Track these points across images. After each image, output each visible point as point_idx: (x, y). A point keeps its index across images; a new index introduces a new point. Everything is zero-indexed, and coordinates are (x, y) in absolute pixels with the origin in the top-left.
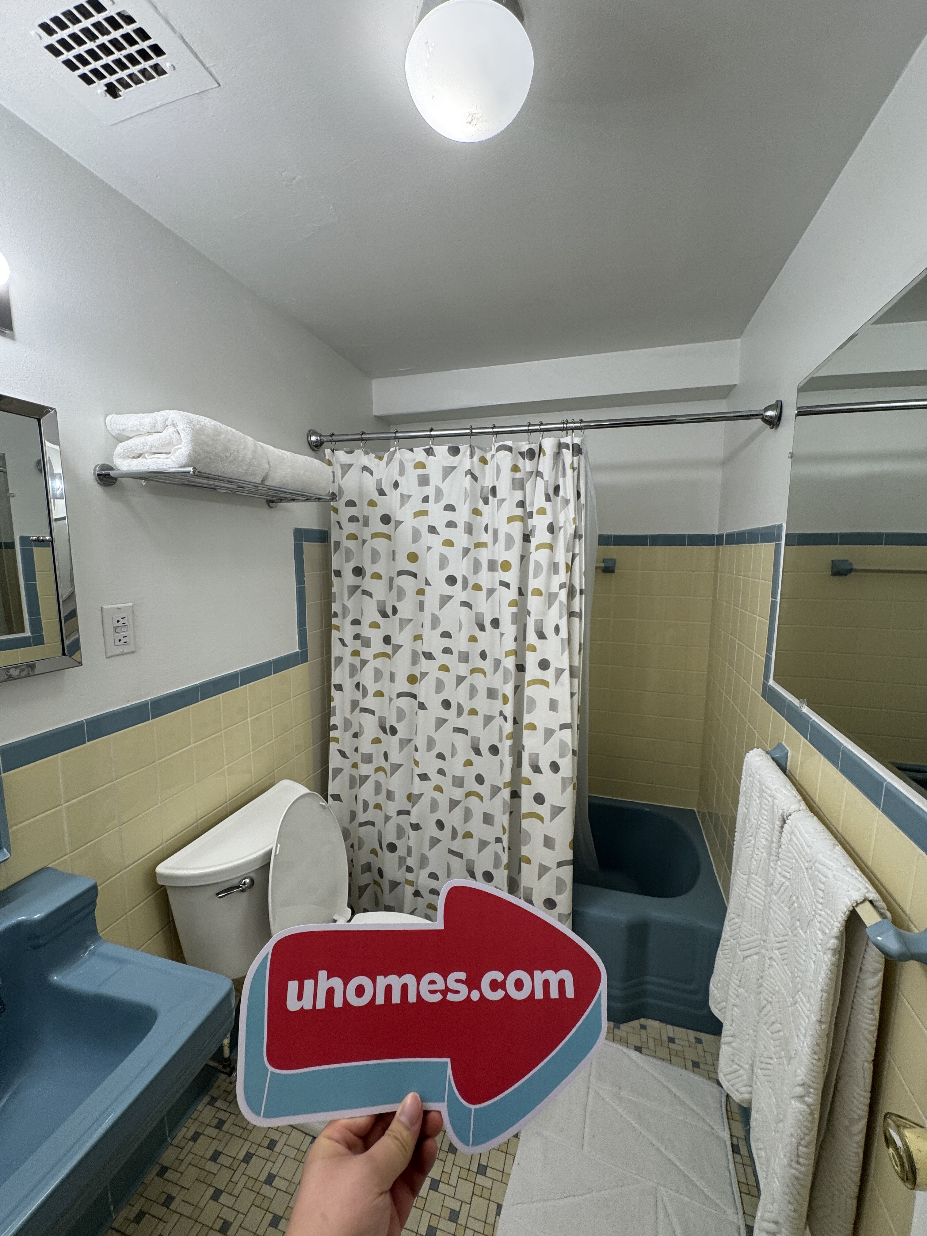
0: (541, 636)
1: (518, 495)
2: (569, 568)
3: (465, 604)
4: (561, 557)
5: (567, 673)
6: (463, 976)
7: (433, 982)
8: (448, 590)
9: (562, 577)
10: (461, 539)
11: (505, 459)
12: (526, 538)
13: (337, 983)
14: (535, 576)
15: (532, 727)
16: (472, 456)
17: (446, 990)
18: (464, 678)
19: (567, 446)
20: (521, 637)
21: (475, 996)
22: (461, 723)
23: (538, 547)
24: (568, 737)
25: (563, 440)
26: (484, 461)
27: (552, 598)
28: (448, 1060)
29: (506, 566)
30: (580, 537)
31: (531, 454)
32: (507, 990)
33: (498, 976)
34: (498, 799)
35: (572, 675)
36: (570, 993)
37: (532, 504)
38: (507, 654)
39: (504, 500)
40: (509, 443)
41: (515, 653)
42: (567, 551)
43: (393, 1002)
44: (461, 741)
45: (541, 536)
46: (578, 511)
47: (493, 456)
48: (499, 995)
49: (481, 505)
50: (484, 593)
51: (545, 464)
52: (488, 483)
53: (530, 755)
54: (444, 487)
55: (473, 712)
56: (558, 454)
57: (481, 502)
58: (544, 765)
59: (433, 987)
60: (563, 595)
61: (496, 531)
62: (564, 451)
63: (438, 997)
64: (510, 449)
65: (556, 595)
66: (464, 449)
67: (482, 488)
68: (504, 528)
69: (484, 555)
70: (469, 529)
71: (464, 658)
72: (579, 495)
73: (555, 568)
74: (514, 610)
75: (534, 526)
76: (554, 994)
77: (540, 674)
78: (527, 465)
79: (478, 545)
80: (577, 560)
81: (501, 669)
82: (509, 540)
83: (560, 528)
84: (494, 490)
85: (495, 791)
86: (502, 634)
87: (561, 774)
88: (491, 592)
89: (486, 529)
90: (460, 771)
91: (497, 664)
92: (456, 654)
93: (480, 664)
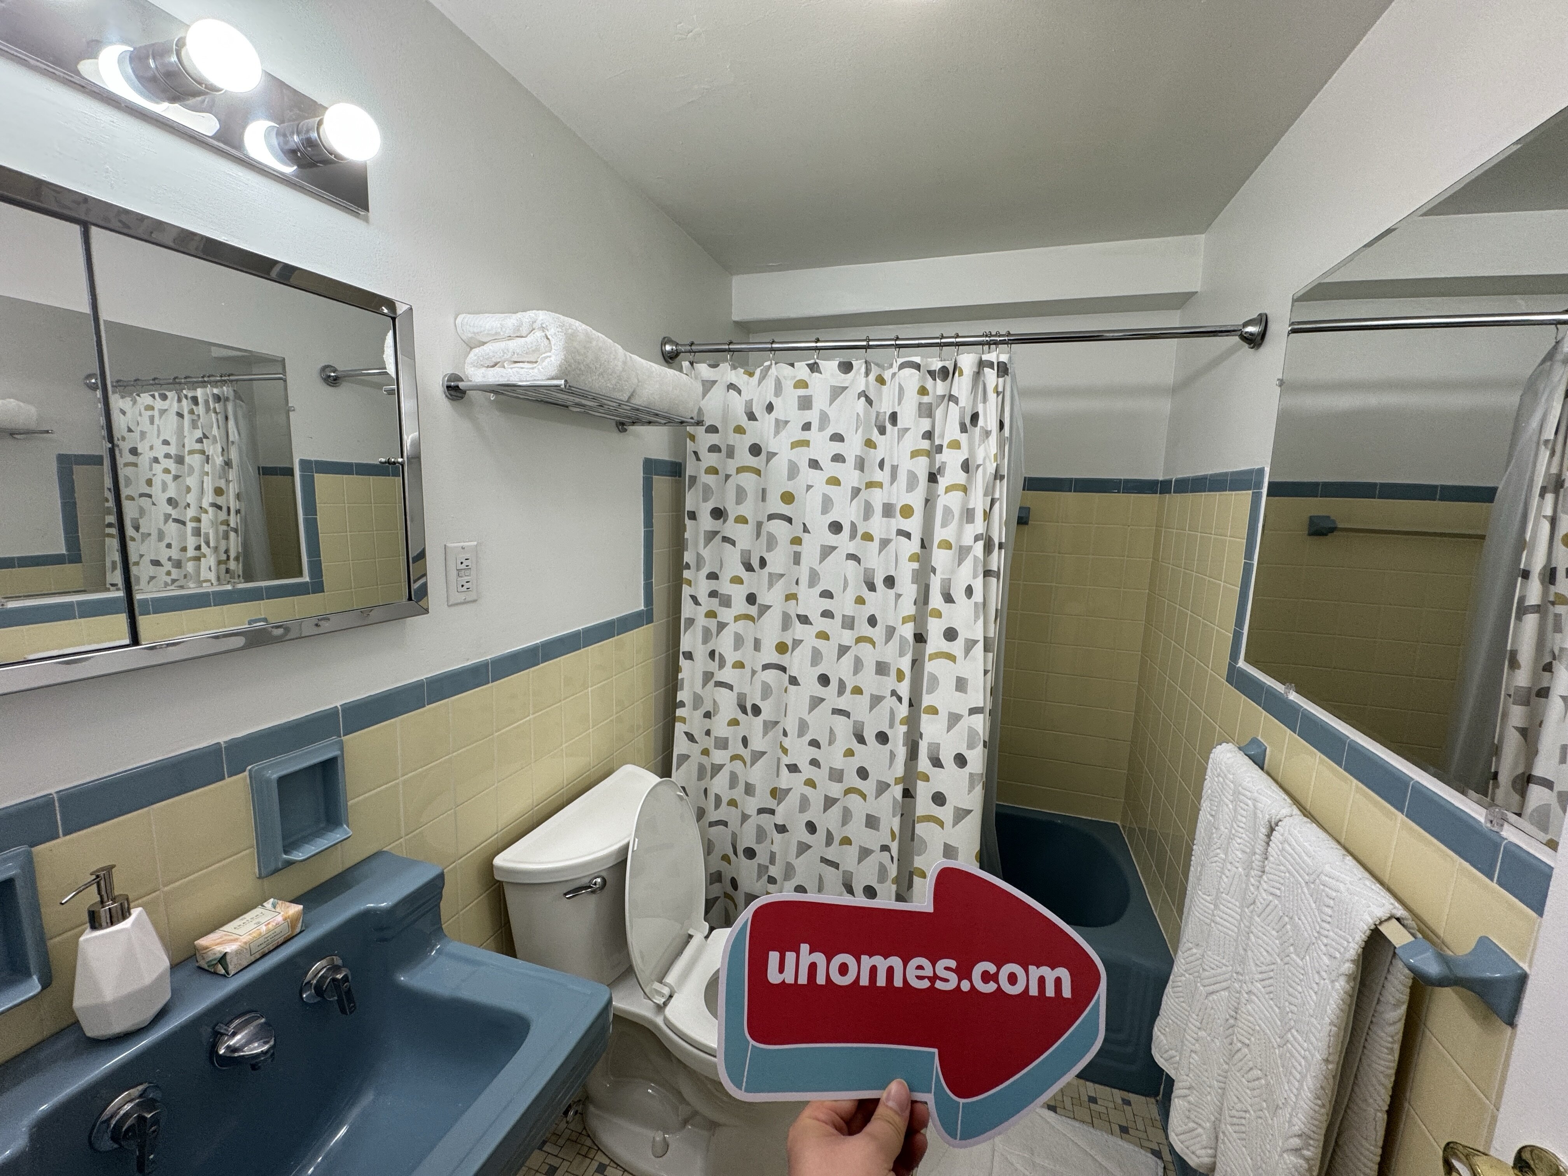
0: (948, 599)
1: (925, 424)
2: (987, 516)
3: (852, 557)
4: (978, 502)
5: (980, 646)
6: (953, 964)
7: (920, 967)
8: (831, 539)
9: (979, 526)
10: (850, 476)
11: (911, 379)
12: (933, 478)
13: (819, 958)
14: (944, 525)
15: (933, 711)
16: (867, 374)
17: (934, 978)
18: (848, 648)
19: (991, 365)
20: (922, 599)
21: (965, 986)
22: (842, 703)
23: (948, 490)
24: (979, 723)
25: (985, 357)
26: (881, 380)
27: (963, 552)
28: (936, 1051)
29: (907, 511)
30: (1002, 478)
31: (945, 374)
32: (1000, 983)
33: (991, 968)
34: (887, 797)
35: (986, 649)
36: (1067, 993)
37: (942, 436)
38: (905, 620)
39: (907, 430)
40: (917, 359)
41: (914, 619)
42: (985, 495)
43: (878, 985)
44: (842, 726)
45: (953, 475)
46: (1000, 445)
47: (894, 375)
48: (991, 987)
49: (875, 435)
50: (876, 543)
51: (962, 386)
52: (885, 407)
53: (930, 744)
54: (832, 412)
55: (857, 691)
56: (978, 374)
57: (876, 431)
58: (947, 758)
59: (920, 973)
60: (979, 549)
61: (894, 469)
62: (987, 370)
63: (926, 984)
64: (917, 367)
65: (969, 549)
66: (859, 365)
67: (878, 414)
68: (906, 465)
69: (878, 498)
70: (861, 464)
71: (849, 623)
72: (1001, 425)
73: (969, 515)
74: (916, 565)
75: (944, 463)
76: (1050, 992)
77: (945, 646)
78: (940, 387)
79: (870, 485)
80: (997, 506)
81: (896, 637)
82: (912, 479)
83: (978, 466)
84: (894, 417)
85: (882, 787)
86: (898, 596)
87: (968, 769)
88: (885, 543)
89: (881, 465)
90: (839, 762)
91: (891, 632)
92: (838, 619)
93: (868, 631)
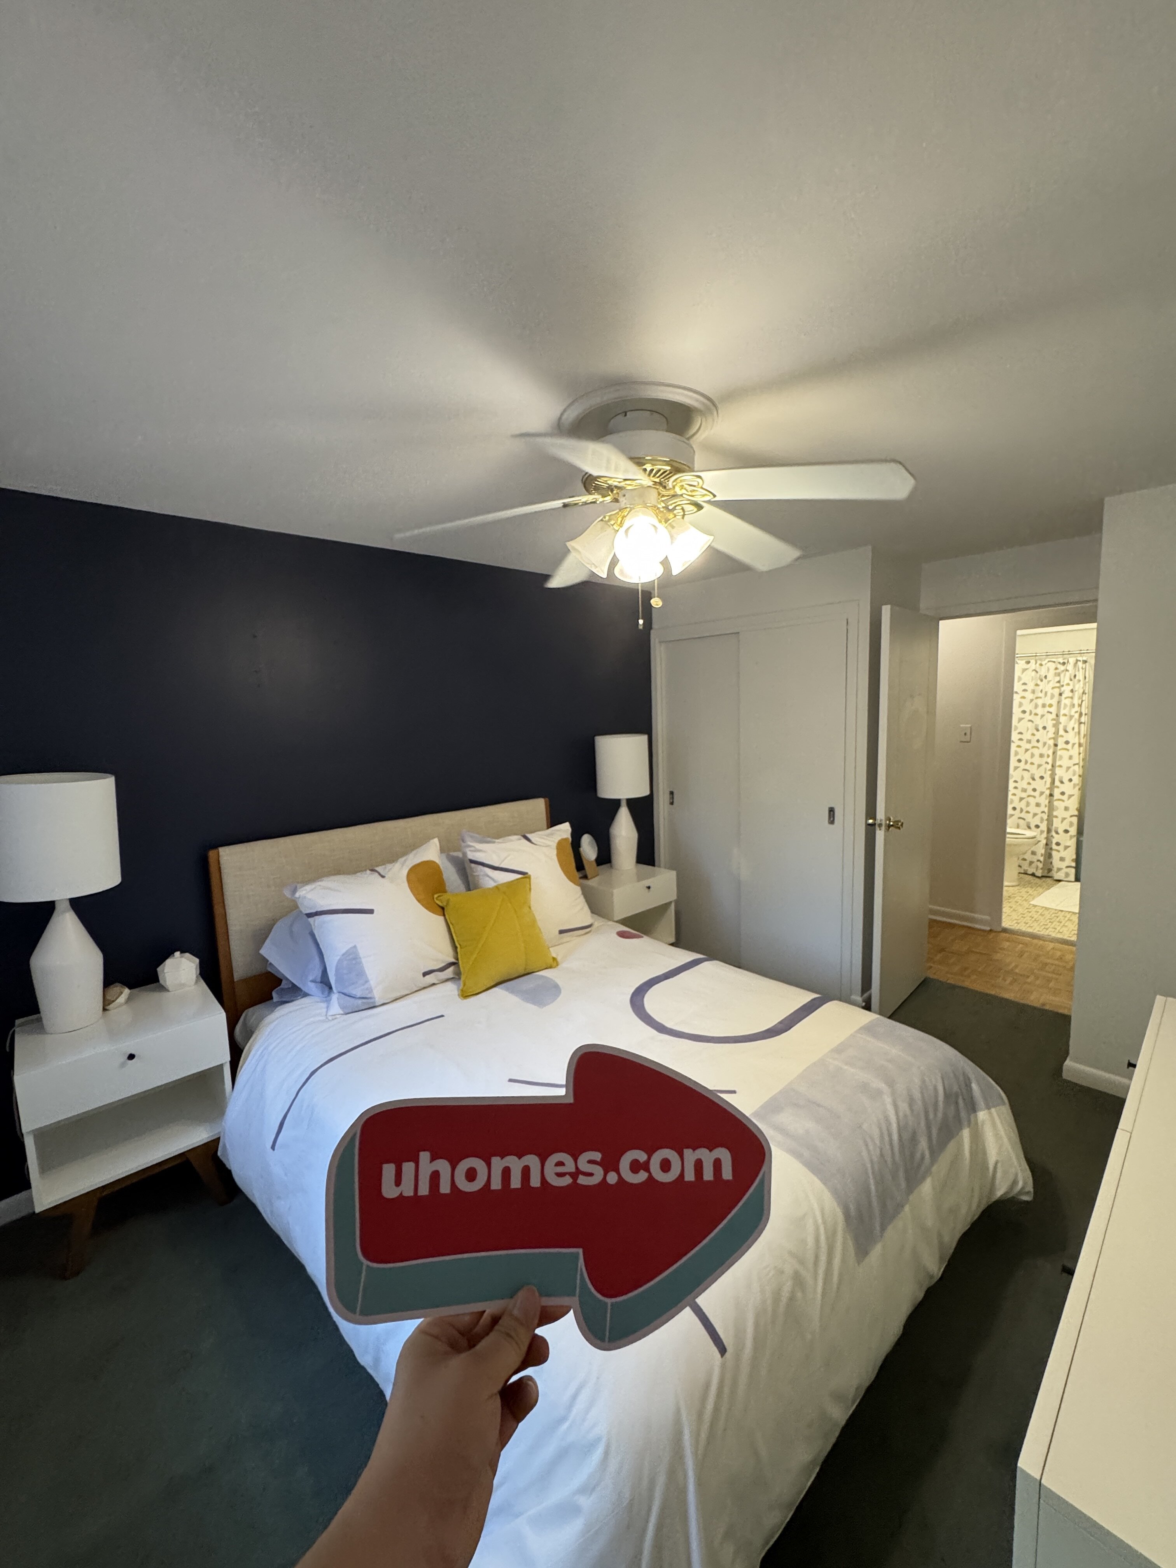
1: (1057, 679)
2: (1080, 706)
3: (1030, 721)
4: (1076, 701)
5: (1077, 745)
8: (1022, 716)
9: (1077, 708)
10: (1029, 695)
11: (1052, 666)
12: (1061, 694)
14: (1064, 709)
15: (1060, 766)
16: (1036, 663)
19: (1080, 661)
20: (1057, 733)
22: (1027, 767)
23: (1066, 698)
24: (1078, 770)
25: (1079, 659)
26: (1041, 665)
27: (1071, 717)
29: (1051, 706)
30: (1086, 694)
31: (1064, 664)
34: (1044, 795)
35: (1079, 746)
37: (1064, 682)
38: (1050, 739)
39: (1050, 681)
40: (1054, 660)
41: (1053, 738)
42: (1079, 699)
44: (1026, 774)
45: (1067, 693)
46: (1085, 684)
47: (1046, 664)
49: (1039, 682)
50: (1039, 716)
51: (1070, 667)
52: (1043, 674)
53: (1059, 777)
54: (1023, 676)
55: (1032, 763)
56: (1075, 664)
58: (1065, 780)
60: (1077, 716)
61: (1046, 693)
64: (1054, 662)
65: (1073, 716)
67: (1040, 675)
68: (1050, 692)
69: (1040, 702)
70: (1033, 692)
71: (1029, 741)
72: (1085, 678)
73: (1073, 706)
74: (1054, 722)
75: (1064, 690)
77: (1065, 746)
78: (1062, 668)
79: (1037, 698)
80: (1084, 703)
81: (1047, 746)
82: (1052, 696)
83: (1076, 691)
84: (1046, 677)
85: (1042, 793)
86: (1048, 732)
87: (1073, 782)
88: (1043, 716)
89: (1041, 691)
90: (1025, 786)
91: (1045, 744)
92: (1025, 741)
93: (1036, 744)
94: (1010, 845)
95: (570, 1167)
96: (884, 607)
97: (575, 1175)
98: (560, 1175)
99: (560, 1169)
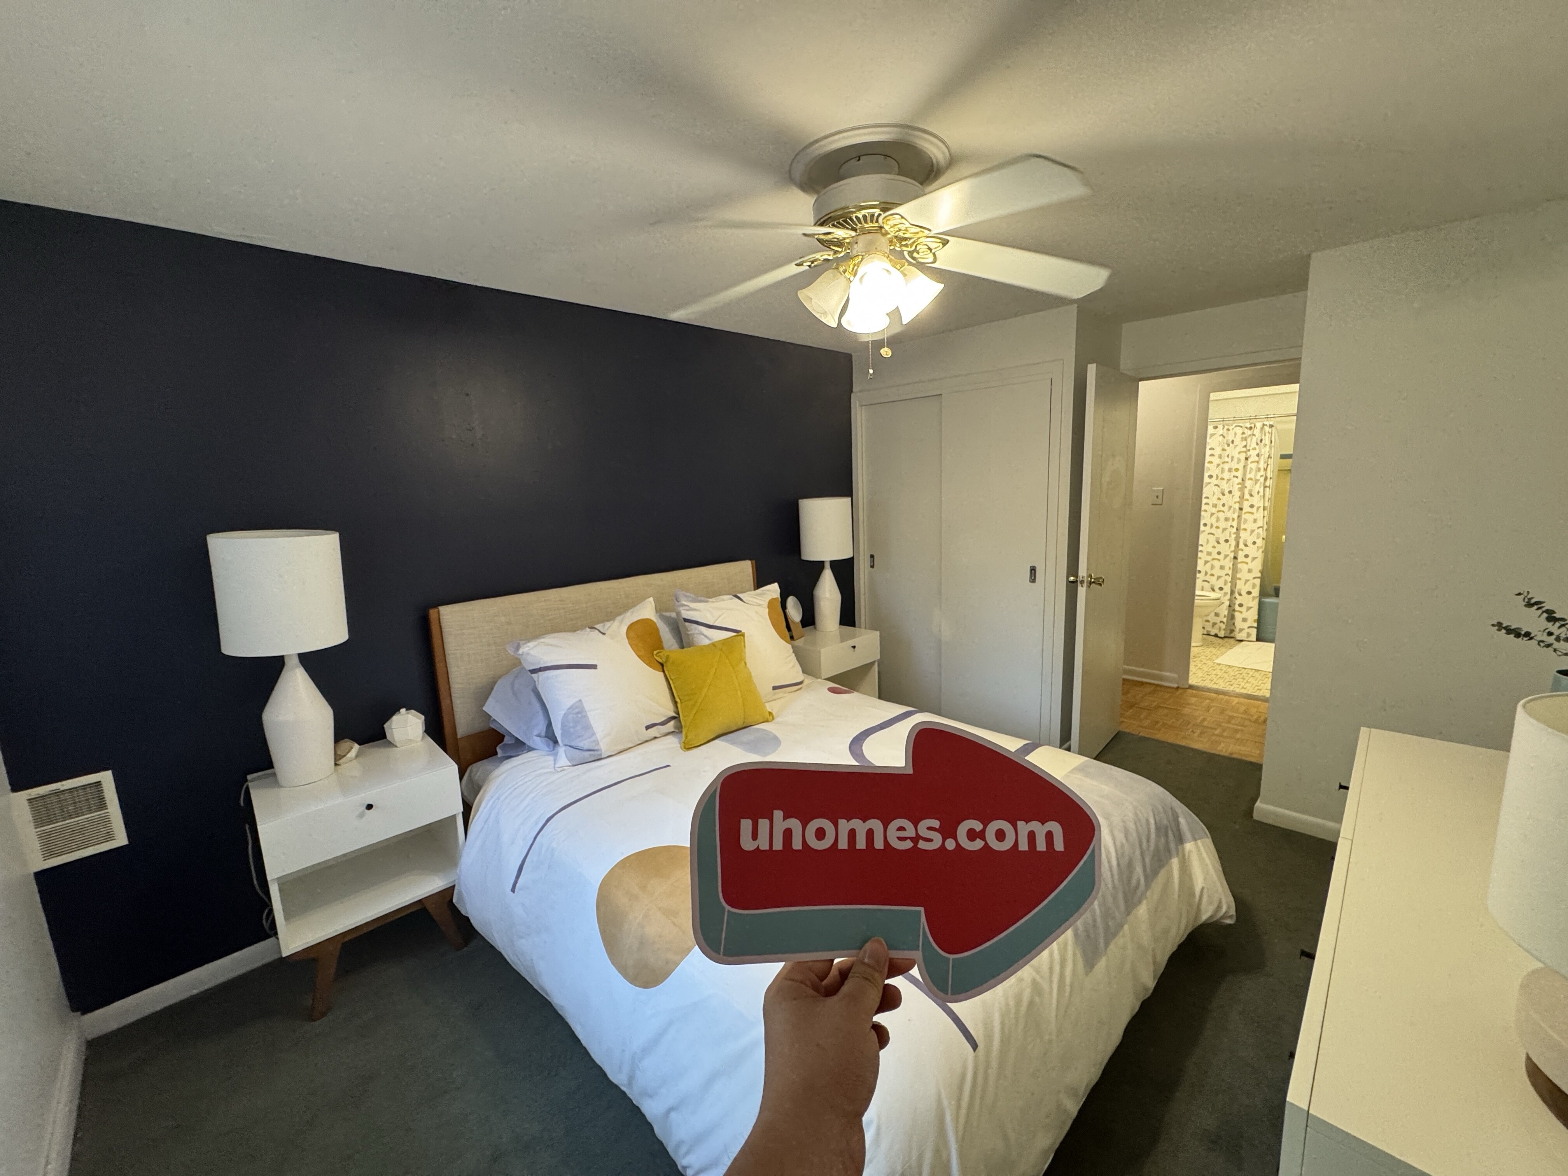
0: (1251, 495)
1: (1244, 443)
2: (1265, 470)
3: (1217, 485)
4: (1262, 465)
5: (1262, 509)
9: (1262, 472)
10: (1216, 460)
11: (1239, 431)
12: (1247, 459)
14: (1250, 473)
15: (1245, 530)
18: (1214, 514)
19: (1267, 425)
20: (1242, 497)
22: (1212, 531)
23: (1252, 462)
24: (1262, 533)
25: (1265, 423)
26: (1228, 430)
27: (1257, 481)
29: (1237, 470)
30: (1271, 458)
31: (1251, 428)
34: (1228, 558)
35: (1264, 509)
37: (1250, 446)
38: (1235, 503)
39: (1237, 445)
40: (1241, 425)
41: (1239, 502)
42: (1265, 463)
44: (1212, 538)
45: (1254, 458)
46: (1270, 448)
47: (1233, 429)
49: (1226, 447)
50: (1225, 481)
51: (1257, 432)
52: (1230, 438)
53: (1244, 540)
55: (1217, 527)
56: (1262, 428)
57: (1226, 445)
58: (1250, 543)
60: (1262, 479)
61: (1233, 457)
62: (1265, 427)
64: (1241, 427)
65: (1259, 480)
66: (1221, 427)
67: (1227, 441)
68: (1237, 456)
69: (1226, 467)
70: (1220, 457)
71: (1215, 506)
72: (1271, 442)
73: (1259, 470)
74: (1240, 486)
75: (1250, 455)
77: (1250, 510)
78: (1249, 432)
79: (1223, 463)
80: (1269, 466)
81: (1232, 509)
82: (1239, 460)
83: (1262, 455)
84: (1233, 442)
85: (1226, 556)
86: (1233, 496)
87: (1257, 546)
88: (1229, 480)
89: (1228, 456)
90: (1212, 550)
91: (1230, 507)
92: (1211, 505)
93: (1222, 508)
94: (1199, 606)
95: (910, 832)
96: (1089, 366)
97: (916, 839)
98: (901, 839)
99: (902, 834)
